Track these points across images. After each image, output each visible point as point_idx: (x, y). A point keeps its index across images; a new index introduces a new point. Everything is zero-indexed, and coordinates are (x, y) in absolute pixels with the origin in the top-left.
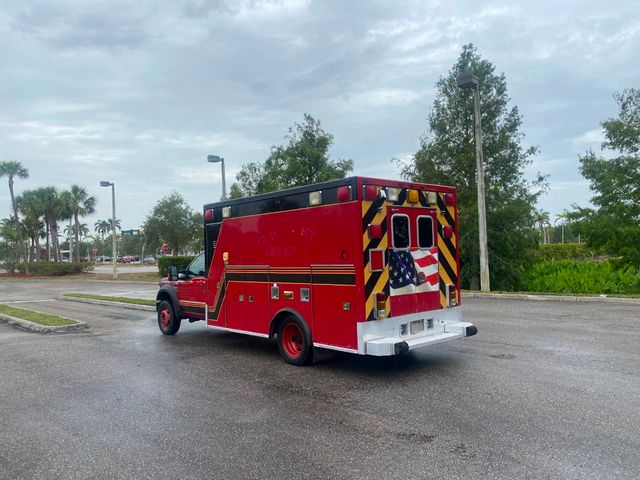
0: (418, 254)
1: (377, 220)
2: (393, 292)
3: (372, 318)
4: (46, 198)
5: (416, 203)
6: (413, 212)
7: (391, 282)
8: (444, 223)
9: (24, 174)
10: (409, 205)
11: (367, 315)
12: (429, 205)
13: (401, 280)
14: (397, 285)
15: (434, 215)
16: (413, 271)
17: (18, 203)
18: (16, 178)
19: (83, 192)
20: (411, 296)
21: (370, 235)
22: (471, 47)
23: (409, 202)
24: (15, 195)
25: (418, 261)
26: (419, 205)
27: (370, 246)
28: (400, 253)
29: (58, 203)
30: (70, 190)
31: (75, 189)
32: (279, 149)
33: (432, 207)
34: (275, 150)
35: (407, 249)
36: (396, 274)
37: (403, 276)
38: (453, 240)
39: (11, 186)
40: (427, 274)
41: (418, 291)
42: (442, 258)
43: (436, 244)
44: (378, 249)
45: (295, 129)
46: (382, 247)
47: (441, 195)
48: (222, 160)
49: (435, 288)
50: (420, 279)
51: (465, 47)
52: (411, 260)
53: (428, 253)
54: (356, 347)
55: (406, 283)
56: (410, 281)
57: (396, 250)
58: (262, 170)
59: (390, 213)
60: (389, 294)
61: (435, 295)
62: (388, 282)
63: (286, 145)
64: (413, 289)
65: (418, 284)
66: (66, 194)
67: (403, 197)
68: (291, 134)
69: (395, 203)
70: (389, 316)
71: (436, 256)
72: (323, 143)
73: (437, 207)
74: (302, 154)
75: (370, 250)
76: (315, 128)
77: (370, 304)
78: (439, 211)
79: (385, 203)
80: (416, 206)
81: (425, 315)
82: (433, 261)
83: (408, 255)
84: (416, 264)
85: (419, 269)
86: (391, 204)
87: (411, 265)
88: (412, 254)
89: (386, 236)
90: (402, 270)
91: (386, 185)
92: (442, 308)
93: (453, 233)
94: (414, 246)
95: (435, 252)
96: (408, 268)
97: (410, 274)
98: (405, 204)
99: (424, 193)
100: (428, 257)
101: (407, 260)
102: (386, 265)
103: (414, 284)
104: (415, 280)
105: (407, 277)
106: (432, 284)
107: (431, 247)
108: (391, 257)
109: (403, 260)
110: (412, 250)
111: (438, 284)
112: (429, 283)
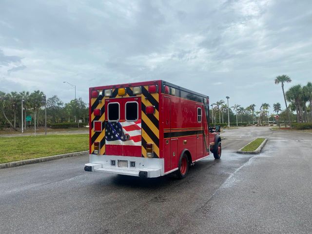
0: (125, 124)
1: (99, 107)
2: (107, 143)
3: (93, 153)
5: (125, 95)
6: (122, 101)
7: (106, 137)
8: (148, 104)
10: (121, 97)
12: (135, 95)
13: (112, 137)
14: (109, 139)
15: (139, 99)
16: (121, 133)
20: (119, 147)
23: (120, 95)
24: (285, 91)
25: (125, 128)
26: (128, 96)
28: (112, 123)
30: (306, 85)
31: (309, 84)
33: (138, 96)
35: (117, 121)
36: (109, 134)
37: (114, 135)
38: (157, 115)
39: (283, 86)
40: (131, 136)
41: (125, 145)
42: (145, 127)
43: (140, 118)
46: (102, 119)
49: (139, 144)
50: (126, 138)
52: (120, 127)
53: (133, 123)
55: (115, 139)
56: (119, 138)
57: (109, 121)
59: (106, 103)
60: (104, 143)
61: (139, 148)
64: (121, 143)
65: (124, 140)
67: (114, 94)
69: (110, 97)
70: (104, 154)
71: (140, 125)
73: (142, 96)
75: (94, 121)
78: (143, 98)
79: (104, 98)
80: (124, 97)
81: (130, 159)
82: (138, 128)
83: (118, 124)
85: (125, 132)
86: (108, 98)
87: (120, 130)
88: (121, 123)
89: (104, 114)
90: (113, 132)
91: (104, 89)
92: (143, 156)
93: (156, 110)
94: (123, 119)
95: (139, 123)
96: (117, 131)
97: (118, 134)
98: (117, 97)
99: (131, 88)
100: (133, 125)
101: (117, 127)
102: (103, 130)
103: (122, 140)
104: (122, 138)
105: (117, 136)
106: (135, 141)
107: (136, 120)
108: (106, 125)
109: (114, 127)
110: (121, 122)
111: (141, 142)
112: (132, 140)
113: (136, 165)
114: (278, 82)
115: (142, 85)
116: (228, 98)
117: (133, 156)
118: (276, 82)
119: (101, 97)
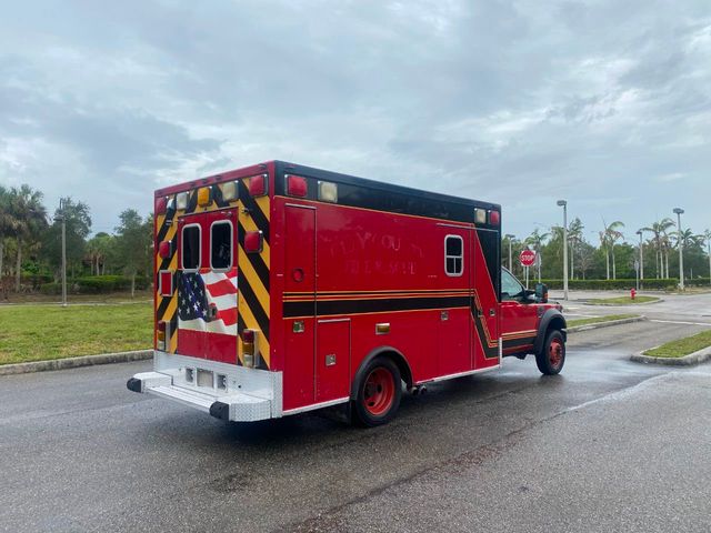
0: (211, 278)
1: (169, 237)
5: (210, 204)
6: (205, 219)
7: (180, 311)
8: (250, 226)
10: (203, 210)
12: (227, 203)
13: (188, 311)
14: (185, 318)
15: (234, 218)
16: (203, 300)
20: (199, 335)
23: (202, 206)
25: (210, 287)
26: (214, 207)
28: (189, 275)
33: (232, 205)
35: (196, 271)
36: (184, 302)
37: (190, 305)
38: (266, 255)
40: (219, 309)
42: (245, 287)
43: (236, 263)
46: (172, 268)
47: (247, 183)
49: (232, 330)
50: (213, 314)
52: (202, 286)
53: (223, 277)
55: (193, 316)
56: (200, 314)
57: (185, 271)
59: (180, 225)
60: (177, 325)
61: (232, 339)
62: (177, 310)
64: (203, 326)
65: (207, 320)
67: (192, 203)
69: (186, 211)
70: (176, 352)
71: (234, 281)
75: (161, 272)
78: (242, 209)
79: (178, 214)
80: (210, 209)
81: (217, 367)
82: (232, 290)
83: (198, 279)
84: (207, 291)
85: (211, 299)
86: (182, 214)
87: (201, 292)
88: (203, 277)
89: (176, 255)
90: (190, 297)
91: (175, 191)
92: (240, 364)
93: (265, 242)
94: (206, 265)
95: (233, 275)
96: (197, 296)
97: (199, 304)
98: (198, 210)
99: (220, 187)
100: (224, 282)
101: (196, 285)
102: (174, 292)
103: (204, 318)
104: (205, 313)
105: (196, 307)
106: (227, 323)
107: (230, 268)
108: (180, 281)
109: (192, 285)
110: (203, 272)
111: (236, 325)
112: (221, 321)
113: (229, 383)
115: (239, 176)
117: (223, 360)
119: (172, 212)
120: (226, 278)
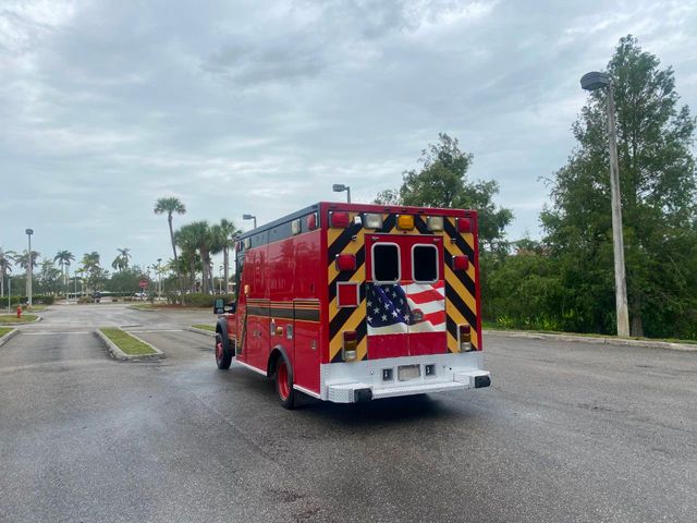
0: (412, 289)
1: (351, 250)
2: (371, 331)
3: (338, 359)
4: (198, 232)
5: (411, 230)
6: (406, 241)
7: (370, 319)
8: (456, 252)
9: (181, 210)
10: (402, 233)
11: (332, 356)
12: (432, 232)
13: (384, 318)
14: (377, 323)
15: (440, 243)
16: (405, 308)
17: (177, 238)
18: (175, 214)
19: (230, 225)
20: (400, 337)
21: (339, 266)
22: (629, 38)
23: (401, 229)
24: (174, 230)
25: (411, 296)
26: (416, 232)
27: (338, 278)
28: (383, 287)
29: (208, 237)
30: (219, 224)
31: (224, 223)
32: (411, 174)
33: (436, 234)
34: (406, 175)
35: (395, 283)
36: (377, 311)
37: (388, 313)
38: (471, 272)
39: (170, 220)
41: (410, 332)
42: (452, 294)
43: (442, 277)
44: (351, 282)
45: (429, 151)
46: (358, 279)
47: (453, 221)
48: (348, 189)
49: (441, 328)
50: (415, 318)
51: (622, 40)
52: (402, 295)
53: (428, 287)
54: (318, 391)
55: (391, 321)
56: (400, 319)
57: (377, 283)
58: (398, 196)
59: (369, 240)
60: (366, 332)
61: (442, 335)
62: (365, 319)
63: (419, 169)
64: (404, 328)
65: (411, 323)
66: (216, 228)
67: (390, 223)
68: (425, 157)
69: (377, 230)
70: (365, 358)
71: (441, 291)
72: (462, 164)
73: (444, 234)
74: (436, 178)
75: (338, 283)
76: (452, 149)
77: (336, 344)
78: (447, 239)
79: (363, 231)
80: (409, 233)
81: (423, 360)
82: (438, 297)
83: (398, 290)
84: (409, 300)
85: (413, 305)
86: (372, 232)
87: (402, 301)
88: (403, 288)
89: (363, 267)
90: (387, 306)
91: (362, 210)
92: (450, 352)
93: (470, 264)
94: (407, 279)
95: (440, 286)
96: (396, 304)
97: (398, 311)
98: (394, 231)
99: (424, 218)
100: (430, 292)
101: (394, 295)
102: (361, 301)
103: (406, 322)
104: (407, 318)
105: (395, 314)
106: (434, 324)
107: (435, 281)
108: (370, 291)
109: (389, 295)
110: (403, 284)
111: (445, 323)
112: (428, 322)
114: (162, 211)
116: (29, 232)
117: (431, 353)
118: (156, 211)
119: (359, 227)
120: (432, 288)
